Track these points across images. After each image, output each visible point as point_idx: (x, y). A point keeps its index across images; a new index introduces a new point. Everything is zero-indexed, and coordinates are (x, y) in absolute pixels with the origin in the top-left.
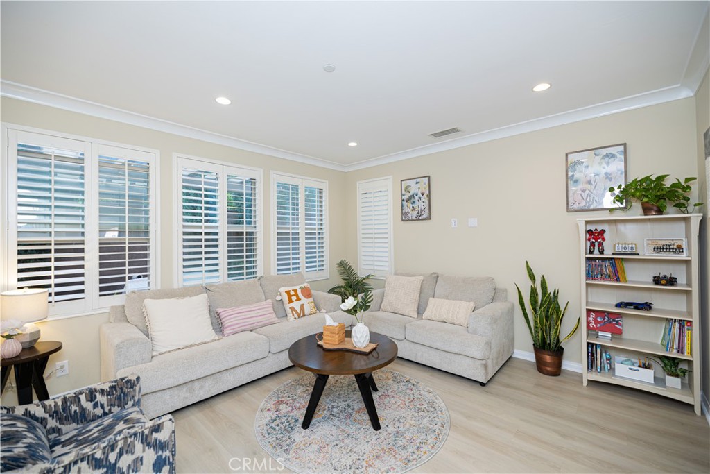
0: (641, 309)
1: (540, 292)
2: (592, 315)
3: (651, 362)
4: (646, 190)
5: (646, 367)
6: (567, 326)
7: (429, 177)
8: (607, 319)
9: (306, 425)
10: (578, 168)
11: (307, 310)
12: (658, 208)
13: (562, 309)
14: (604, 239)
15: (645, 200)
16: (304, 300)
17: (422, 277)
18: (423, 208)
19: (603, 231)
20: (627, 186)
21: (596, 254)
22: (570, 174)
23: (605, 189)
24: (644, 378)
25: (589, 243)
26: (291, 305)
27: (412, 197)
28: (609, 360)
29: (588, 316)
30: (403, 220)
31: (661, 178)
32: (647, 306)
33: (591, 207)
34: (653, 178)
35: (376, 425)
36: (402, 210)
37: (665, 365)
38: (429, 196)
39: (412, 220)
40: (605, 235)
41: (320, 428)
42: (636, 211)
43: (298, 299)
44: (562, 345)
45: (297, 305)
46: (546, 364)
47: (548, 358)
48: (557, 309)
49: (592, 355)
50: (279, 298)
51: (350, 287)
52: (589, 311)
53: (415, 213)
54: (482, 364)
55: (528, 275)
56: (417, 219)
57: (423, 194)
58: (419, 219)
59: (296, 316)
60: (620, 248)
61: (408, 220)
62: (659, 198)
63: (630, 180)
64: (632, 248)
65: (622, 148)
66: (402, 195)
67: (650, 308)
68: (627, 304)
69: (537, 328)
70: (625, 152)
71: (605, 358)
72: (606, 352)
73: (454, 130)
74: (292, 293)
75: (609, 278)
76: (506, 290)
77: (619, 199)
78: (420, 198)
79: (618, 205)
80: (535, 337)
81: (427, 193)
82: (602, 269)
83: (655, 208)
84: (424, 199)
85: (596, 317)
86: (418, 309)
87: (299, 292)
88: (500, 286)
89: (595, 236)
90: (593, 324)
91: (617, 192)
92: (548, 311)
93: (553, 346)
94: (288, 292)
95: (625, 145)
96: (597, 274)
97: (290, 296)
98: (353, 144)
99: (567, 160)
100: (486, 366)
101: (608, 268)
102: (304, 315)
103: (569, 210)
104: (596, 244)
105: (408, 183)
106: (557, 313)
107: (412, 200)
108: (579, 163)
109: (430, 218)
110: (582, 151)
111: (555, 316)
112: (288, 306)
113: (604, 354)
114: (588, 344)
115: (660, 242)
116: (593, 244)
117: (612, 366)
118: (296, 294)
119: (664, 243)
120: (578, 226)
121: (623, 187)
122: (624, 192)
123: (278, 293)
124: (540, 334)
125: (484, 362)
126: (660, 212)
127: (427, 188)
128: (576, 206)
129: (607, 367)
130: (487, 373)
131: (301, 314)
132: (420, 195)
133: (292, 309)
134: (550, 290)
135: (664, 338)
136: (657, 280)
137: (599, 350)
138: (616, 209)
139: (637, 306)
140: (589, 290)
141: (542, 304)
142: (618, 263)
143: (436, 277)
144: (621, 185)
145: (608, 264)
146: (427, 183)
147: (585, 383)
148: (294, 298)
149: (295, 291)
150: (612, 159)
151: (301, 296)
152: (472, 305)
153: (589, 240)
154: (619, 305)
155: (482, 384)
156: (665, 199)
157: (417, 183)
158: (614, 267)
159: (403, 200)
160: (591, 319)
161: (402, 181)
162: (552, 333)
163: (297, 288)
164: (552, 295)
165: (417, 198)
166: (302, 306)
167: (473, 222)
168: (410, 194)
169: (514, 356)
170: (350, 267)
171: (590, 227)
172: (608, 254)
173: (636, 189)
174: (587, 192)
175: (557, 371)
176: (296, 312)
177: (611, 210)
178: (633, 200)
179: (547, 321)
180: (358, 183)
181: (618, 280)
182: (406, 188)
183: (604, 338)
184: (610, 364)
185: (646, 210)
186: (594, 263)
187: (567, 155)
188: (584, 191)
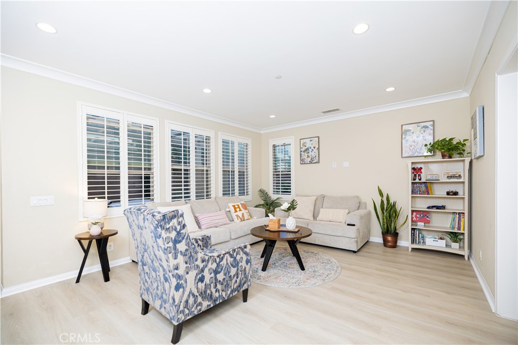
0: (440, 209)
1: (385, 202)
2: (415, 214)
3: (444, 237)
4: (444, 146)
5: (442, 239)
6: (401, 220)
7: (319, 137)
8: (422, 215)
9: (264, 269)
10: (408, 133)
11: (246, 216)
12: (449, 155)
13: (398, 210)
14: (421, 173)
15: (443, 151)
16: (243, 211)
17: (315, 197)
18: (314, 156)
19: (421, 168)
20: (434, 143)
21: (417, 180)
22: (403, 137)
23: (422, 145)
24: (440, 245)
25: (413, 175)
26: (237, 213)
27: (307, 149)
28: (423, 237)
29: (412, 214)
30: (301, 164)
31: (451, 139)
32: (443, 207)
33: (415, 155)
34: (447, 139)
35: (303, 268)
36: (301, 157)
37: (452, 237)
38: (318, 149)
39: (307, 163)
40: (422, 170)
41: (272, 271)
42: (438, 157)
43: (240, 210)
44: (397, 231)
45: (240, 214)
46: (389, 242)
47: (389, 238)
48: (395, 211)
49: (414, 236)
50: (228, 210)
51: (267, 205)
52: (413, 211)
53: (309, 159)
54: (355, 241)
55: (379, 193)
56: (311, 163)
57: (314, 148)
58: (312, 163)
59: (240, 220)
60: (429, 177)
61: (305, 163)
62: (449, 150)
63: (436, 141)
64: (436, 177)
65: (432, 123)
66: (301, 148)
67: (445, 208)
68: (433, 207)
69: (384, 222)
70: (433, 125)
71: (420, 236)
72: (421, 233)
73: (337, 110)
74: (237, 207)
75: (424, 193)
76: (366, 203)
77: (430, 150)
78: (313, 150)
79: (429, 154)
80: (383, 229)
81: (317, 147)
82: (420, 189)
83: (448, 155)
84: (316, 150)
85: (417, 214)
86: (313, 215)
87: (240, 206)
88: (363, 201)
89: (416, 171)
90: (415, 219)
91: (429, 146)
92: (390, 213)
93: (393, 231)
94: (234, 206)
95: (433, 121)
96: (417, 191)
97: (235, 209)
98: (273, 116)
99: (402, 128)
100: (357, 242)
101: (423, 187)
102: (244, 220)
103: (402, 157)
104: (417, 175)
105: (305, 140)
106: (395, 213)
107: (307, 152)
108: (409, 130)
109: (319, 162)
110: (411, 124)
111: (394, 215)
112: (234, 215)
113: (420, 234)
114: (412, 229)
115: (450, 173)
116: (415, 175)
117: (425, 241)
118: (239, 207)
119: (452, 174)
120: (408, 165)
121: (432, 144)
122: (432, 146)
123: (227, 206)
124: (386, 226)
125: (356, 239)
126: (450, 157)
127: (317, 144)
128: (406, 155)
129: (422, 241)
130: (357, 246)
131: (243, 220)
132: (312, 148)
133: (237, 216)
134: (392, 201)
135: (451, 224)
136: (448, 193)
137: (417, 232)
138: (428, 156)
139: (438, 207)
140: (413, 199)
141: (387, 210)
142: (428, 185)
143: (324, 197)
144: (431, 143)
145: (423, 185)
146: (317, 141)
147: (410, 250)
148: (238, 210)
149: (238, 205)
150: (426, 129)
151: (242, 209)
152: (347, 211)
153: (413, 173)
154: (429, 208)
155: (354, 252)
156: (453, 150)
157: (311, 141)
158: (427, 187)
159: (301, 151)
160: (414, 216)
161: (301, 139)
162: (393, 225)
163: (239, 204)
164: (392, 204)
165: (310, 150)
166: (243, 214)
167: (346, 164)
168: (306, 148)
169: (370, 240)
170: (266, 193)
171: (414, 166)
172: (423, 180)
173: (439, 145)
174: (413, 147)
175: (395, 246)
176: (240, 217)
177: (425, 156)
178: (437, 151)
179: (390, 218)
180: (270, 140)
181: (428, 194)
182: (304, 144)
183: (420, 225)
184: (423, 240)
185: (443, 156)
186: (415, 185)
187: (402, 126)
188: (411, 146)
